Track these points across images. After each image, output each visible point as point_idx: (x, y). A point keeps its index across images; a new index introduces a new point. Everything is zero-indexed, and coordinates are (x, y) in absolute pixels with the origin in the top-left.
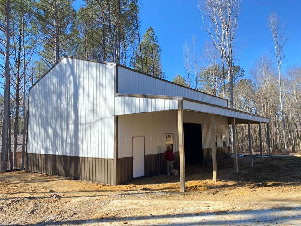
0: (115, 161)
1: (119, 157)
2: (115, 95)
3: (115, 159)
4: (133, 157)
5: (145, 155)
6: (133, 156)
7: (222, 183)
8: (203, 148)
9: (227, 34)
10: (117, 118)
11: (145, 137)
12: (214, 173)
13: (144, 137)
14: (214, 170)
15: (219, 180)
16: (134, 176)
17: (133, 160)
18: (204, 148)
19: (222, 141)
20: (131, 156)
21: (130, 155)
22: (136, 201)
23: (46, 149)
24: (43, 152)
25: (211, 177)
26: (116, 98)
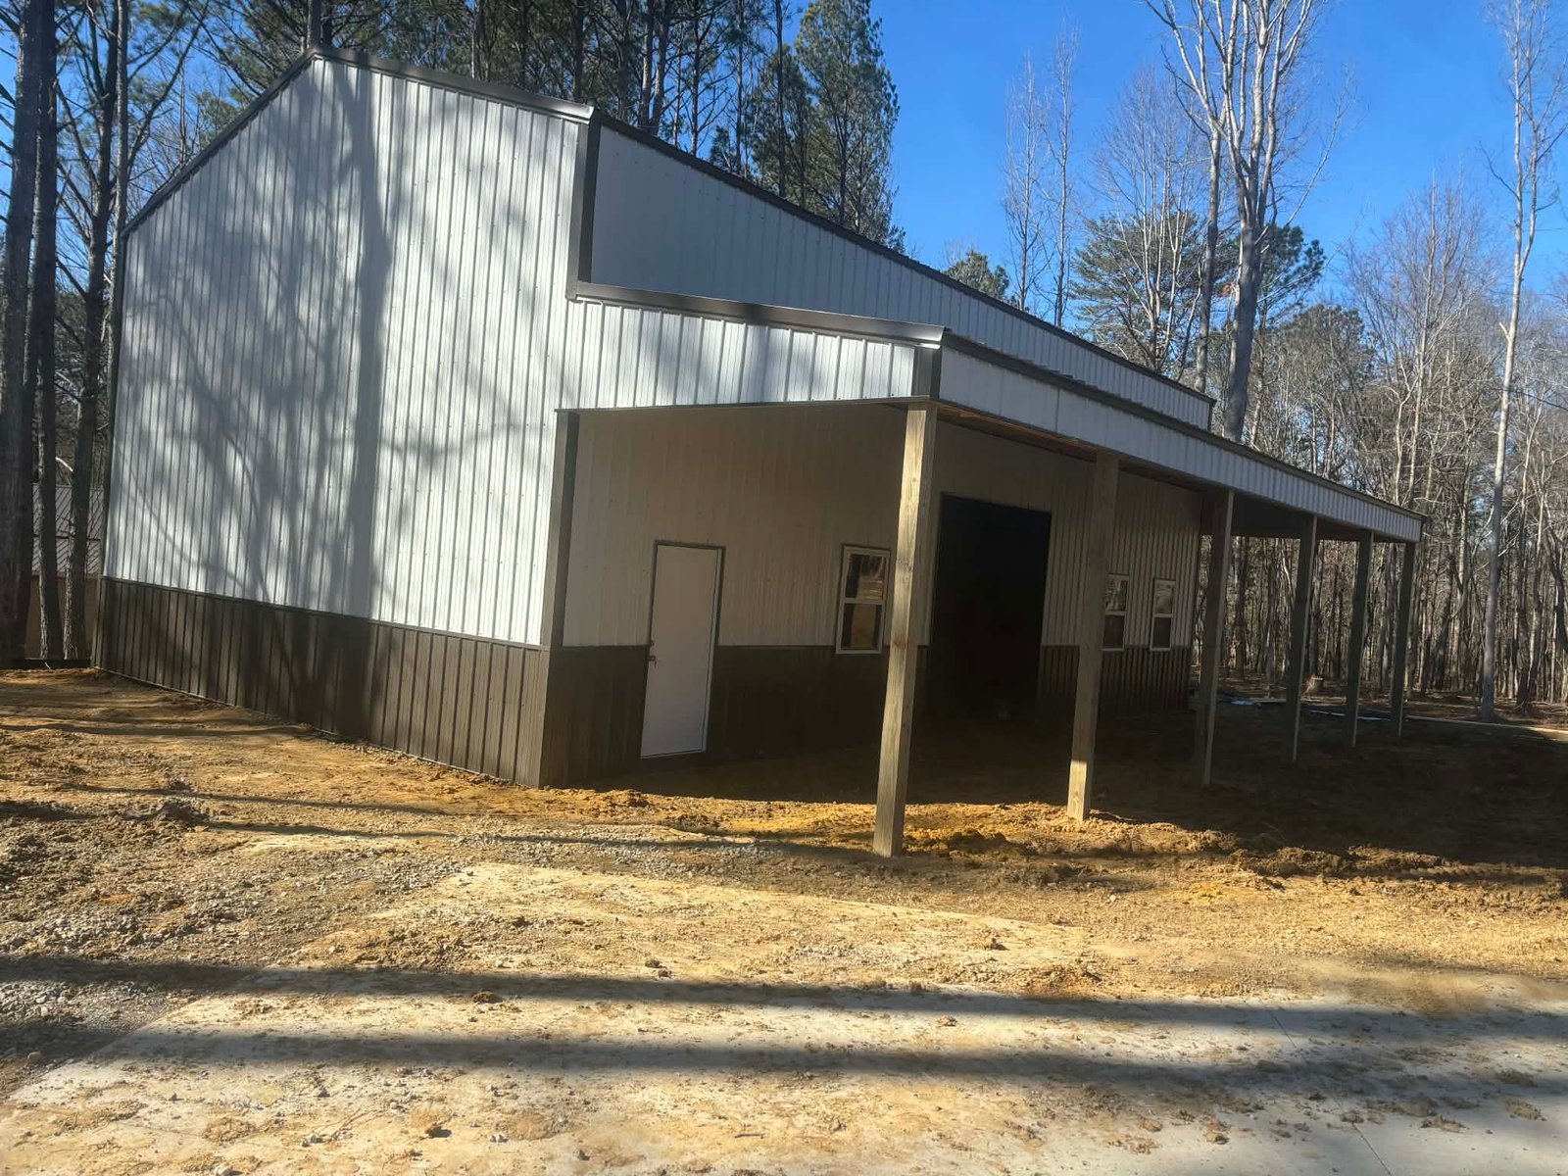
0: (546, 658)
1: (571, 639)
2: (571, 297)
3: (548, 648)
4: (654, 651)
5: (721, 642)
6: (650, 643)
7: (1111, 831)
8: (1043, 642)
10: (573, 423)
11: (727, 550)
12: (1078, 772)
13: (723, 549)
14: (1080, 759)
15: (1097, 812)
16: (650, 747)
17: (651, 664)
18: (1051, 643)
19: (1155, 615)
20: (643, 642)
21: (633, 638)
22: (597, 881)
24: (196, 583)
25: (1058, 796)
26: (577, 309)
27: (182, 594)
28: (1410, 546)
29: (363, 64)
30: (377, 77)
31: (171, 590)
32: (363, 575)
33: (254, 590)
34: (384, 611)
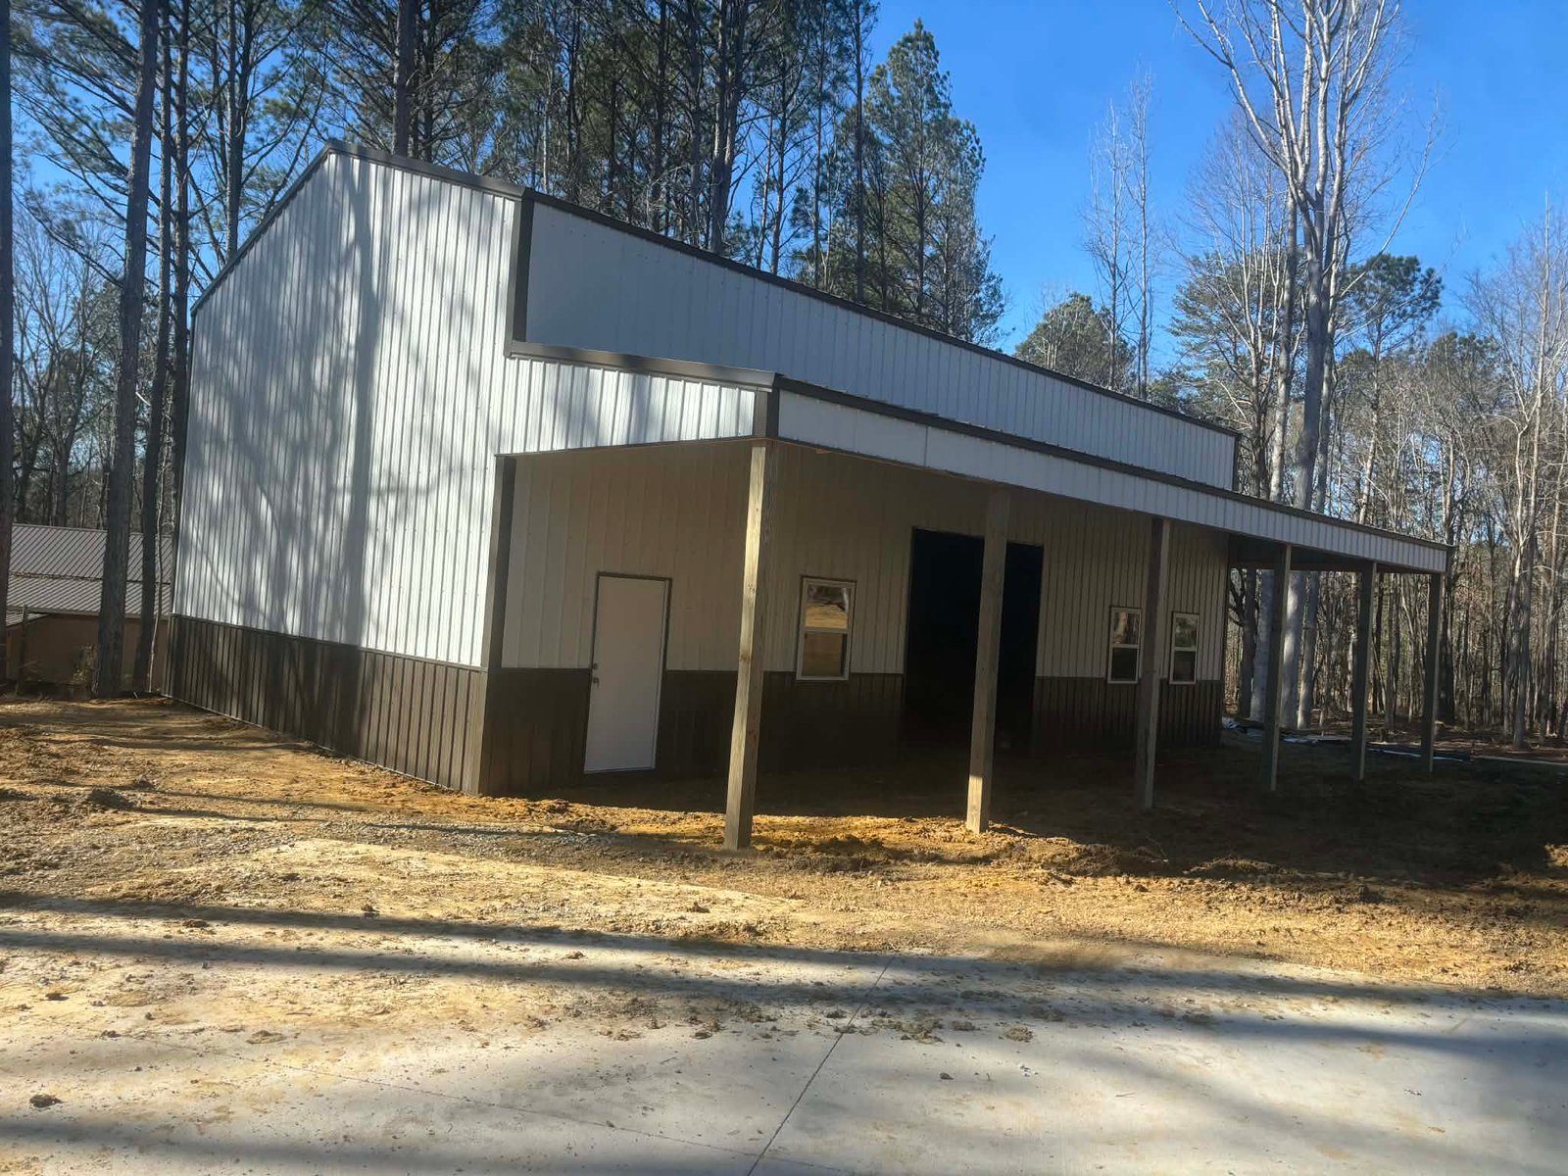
0: (485, 677)
1: (509, 661)
2: (509, 354)
3: (486, 669)
4: (595, 673)
5: (669, 667)
6: (594, 666)
7: (1000, 841)
8: (1039, 673)
9: (1324, 64)
10: (509, 469)
11: (675, 582)
12: (975, 787)
13: (670, 580)
14: (977, 775)
15: (998, 826)
16: (598, 759)
17: (594, 686)
18: (1048, 674)
19: (1175, 649)
20: (585, 664)
21: (577, 661)
23: (248, 603)
24: (235, 619)
25: (957, 810)
26: (512, 364)
27: (227, 627)
28: (1436, 577)
29: (363, 156)
30: (373, 167)
31: (219, 625)
32: (356, 611)
33: (279, 626)
34: (371, 641)
